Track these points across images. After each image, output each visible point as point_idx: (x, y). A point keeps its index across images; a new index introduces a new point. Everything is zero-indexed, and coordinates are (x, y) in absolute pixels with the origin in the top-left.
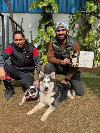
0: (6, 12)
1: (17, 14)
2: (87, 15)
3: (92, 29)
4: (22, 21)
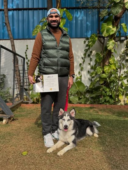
0: (8, 39)
1: (21, 40)
2: (106, 38)
3: (113, 56)
4: (27, 48)
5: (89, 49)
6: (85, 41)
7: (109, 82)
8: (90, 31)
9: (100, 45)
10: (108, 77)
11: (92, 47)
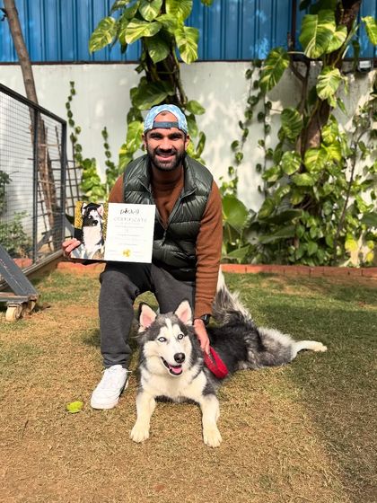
0: (13, 61)
1: (54, 66)
2: (313, 63)
3: (333, 118)
4: (73, 92)
5: (261, 95)
6: (249, 70)
7: (320, 198)
8: (265, 39)
9: (297, 84)
10: (316, 183)
11: (270, 89)
